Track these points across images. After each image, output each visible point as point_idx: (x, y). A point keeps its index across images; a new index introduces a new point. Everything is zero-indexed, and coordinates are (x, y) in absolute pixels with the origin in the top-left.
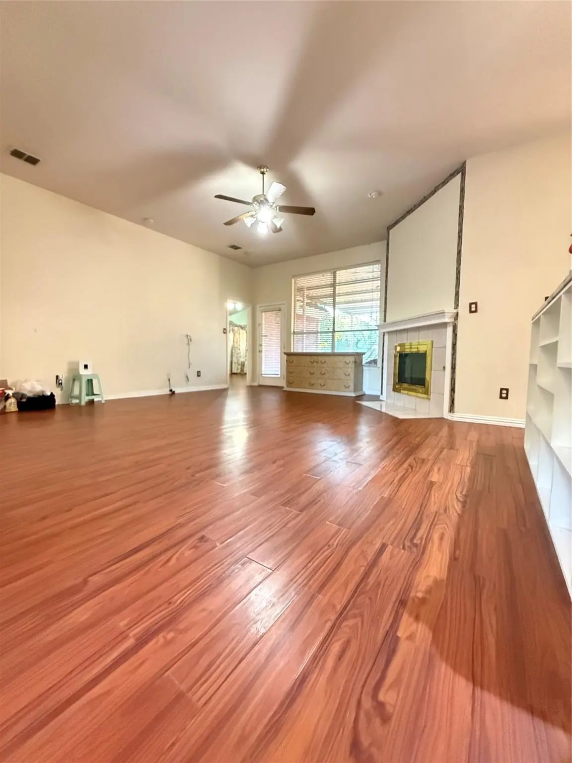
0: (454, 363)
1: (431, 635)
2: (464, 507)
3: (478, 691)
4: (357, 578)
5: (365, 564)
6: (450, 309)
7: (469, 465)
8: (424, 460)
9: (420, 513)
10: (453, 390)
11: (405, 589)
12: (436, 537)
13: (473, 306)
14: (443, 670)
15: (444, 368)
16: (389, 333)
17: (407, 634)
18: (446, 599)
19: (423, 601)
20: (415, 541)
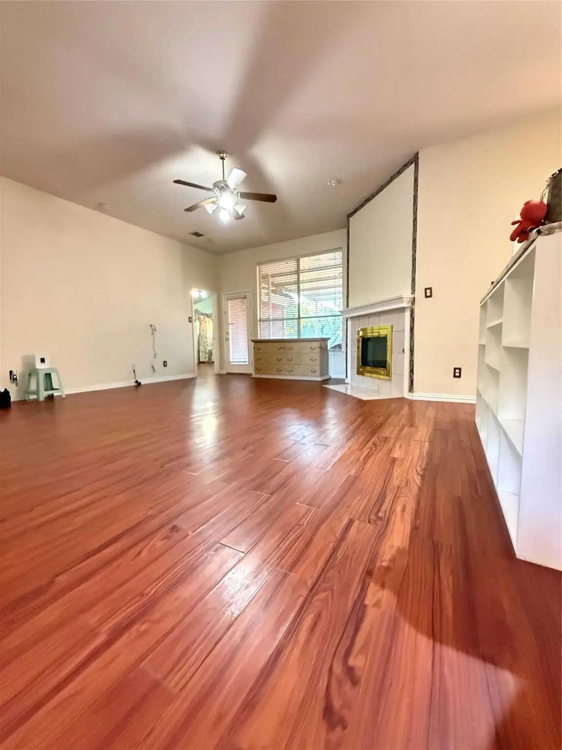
0: (412, 346)
1: (395, 600)
2: (423, 479)
3: (438, 646)
4: (327, 554)
5: (334, 540)
6: (407, 294)
7: (427, 440)
8: (387, 438)
9: (384, 489)
10: (412, 371)
11: (371, 559)
12: (399, 509)
13: (428, 291)
14: (406, 630)
15: (403, 350)
16: (352, 318)
17: (375, 600)
18: (408, 567)
19: (388, 569)
20: (380, 515)
